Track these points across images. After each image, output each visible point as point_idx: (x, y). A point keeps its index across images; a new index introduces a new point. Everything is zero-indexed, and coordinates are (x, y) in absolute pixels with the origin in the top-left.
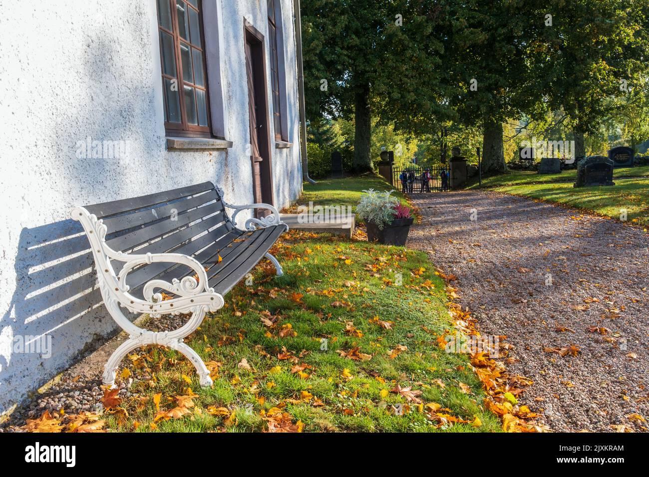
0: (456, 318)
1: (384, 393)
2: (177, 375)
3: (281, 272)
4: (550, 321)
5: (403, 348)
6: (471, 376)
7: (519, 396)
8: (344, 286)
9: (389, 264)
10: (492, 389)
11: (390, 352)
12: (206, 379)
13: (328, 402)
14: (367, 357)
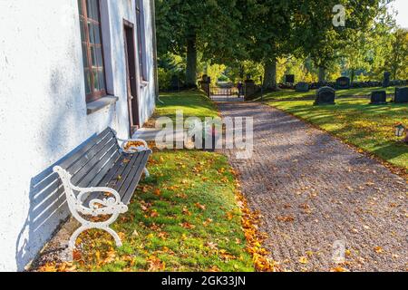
0: (238, 200)
1: (201, 246)
2: (104, 240)
3: (148, 174)
4: (283, 201)
5: (211, 220)
6: (241, 234)
7: (262, 244)
8: (182, 183)
9: (206, 166)
10: (251, 240)
11: (204, 223)
12: (119, 243)
13: (176, 252)
14: (194, 227)
